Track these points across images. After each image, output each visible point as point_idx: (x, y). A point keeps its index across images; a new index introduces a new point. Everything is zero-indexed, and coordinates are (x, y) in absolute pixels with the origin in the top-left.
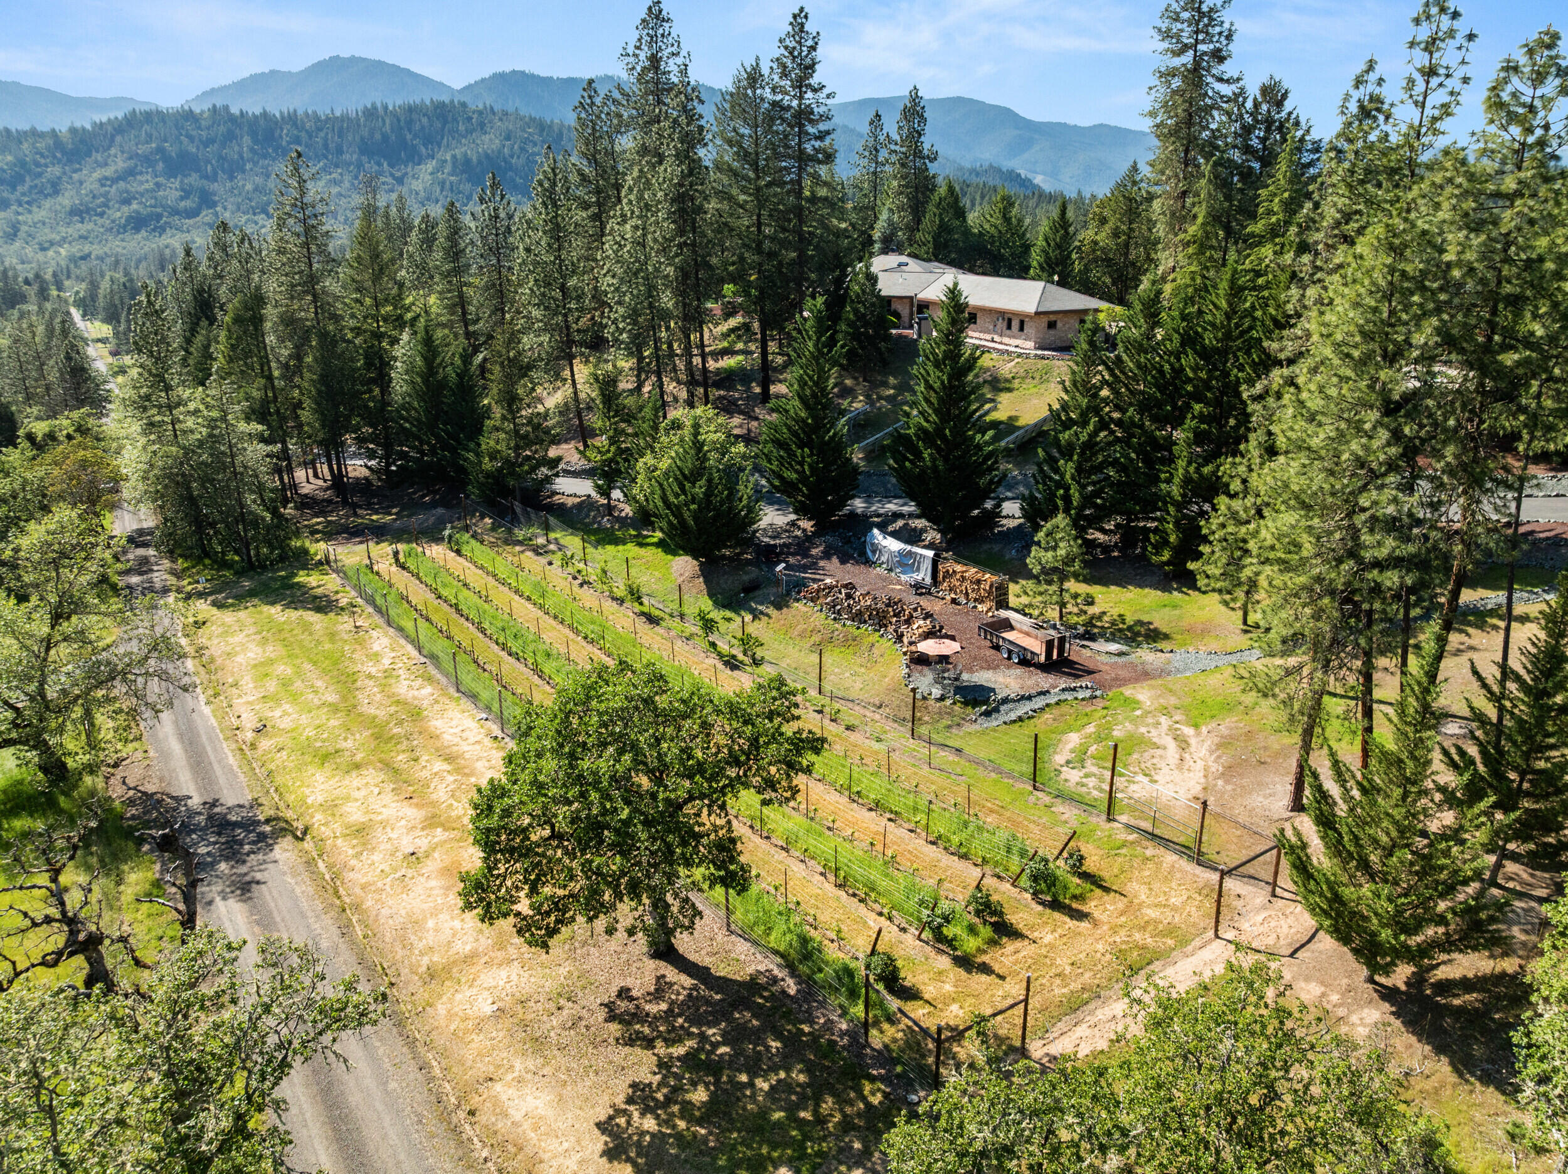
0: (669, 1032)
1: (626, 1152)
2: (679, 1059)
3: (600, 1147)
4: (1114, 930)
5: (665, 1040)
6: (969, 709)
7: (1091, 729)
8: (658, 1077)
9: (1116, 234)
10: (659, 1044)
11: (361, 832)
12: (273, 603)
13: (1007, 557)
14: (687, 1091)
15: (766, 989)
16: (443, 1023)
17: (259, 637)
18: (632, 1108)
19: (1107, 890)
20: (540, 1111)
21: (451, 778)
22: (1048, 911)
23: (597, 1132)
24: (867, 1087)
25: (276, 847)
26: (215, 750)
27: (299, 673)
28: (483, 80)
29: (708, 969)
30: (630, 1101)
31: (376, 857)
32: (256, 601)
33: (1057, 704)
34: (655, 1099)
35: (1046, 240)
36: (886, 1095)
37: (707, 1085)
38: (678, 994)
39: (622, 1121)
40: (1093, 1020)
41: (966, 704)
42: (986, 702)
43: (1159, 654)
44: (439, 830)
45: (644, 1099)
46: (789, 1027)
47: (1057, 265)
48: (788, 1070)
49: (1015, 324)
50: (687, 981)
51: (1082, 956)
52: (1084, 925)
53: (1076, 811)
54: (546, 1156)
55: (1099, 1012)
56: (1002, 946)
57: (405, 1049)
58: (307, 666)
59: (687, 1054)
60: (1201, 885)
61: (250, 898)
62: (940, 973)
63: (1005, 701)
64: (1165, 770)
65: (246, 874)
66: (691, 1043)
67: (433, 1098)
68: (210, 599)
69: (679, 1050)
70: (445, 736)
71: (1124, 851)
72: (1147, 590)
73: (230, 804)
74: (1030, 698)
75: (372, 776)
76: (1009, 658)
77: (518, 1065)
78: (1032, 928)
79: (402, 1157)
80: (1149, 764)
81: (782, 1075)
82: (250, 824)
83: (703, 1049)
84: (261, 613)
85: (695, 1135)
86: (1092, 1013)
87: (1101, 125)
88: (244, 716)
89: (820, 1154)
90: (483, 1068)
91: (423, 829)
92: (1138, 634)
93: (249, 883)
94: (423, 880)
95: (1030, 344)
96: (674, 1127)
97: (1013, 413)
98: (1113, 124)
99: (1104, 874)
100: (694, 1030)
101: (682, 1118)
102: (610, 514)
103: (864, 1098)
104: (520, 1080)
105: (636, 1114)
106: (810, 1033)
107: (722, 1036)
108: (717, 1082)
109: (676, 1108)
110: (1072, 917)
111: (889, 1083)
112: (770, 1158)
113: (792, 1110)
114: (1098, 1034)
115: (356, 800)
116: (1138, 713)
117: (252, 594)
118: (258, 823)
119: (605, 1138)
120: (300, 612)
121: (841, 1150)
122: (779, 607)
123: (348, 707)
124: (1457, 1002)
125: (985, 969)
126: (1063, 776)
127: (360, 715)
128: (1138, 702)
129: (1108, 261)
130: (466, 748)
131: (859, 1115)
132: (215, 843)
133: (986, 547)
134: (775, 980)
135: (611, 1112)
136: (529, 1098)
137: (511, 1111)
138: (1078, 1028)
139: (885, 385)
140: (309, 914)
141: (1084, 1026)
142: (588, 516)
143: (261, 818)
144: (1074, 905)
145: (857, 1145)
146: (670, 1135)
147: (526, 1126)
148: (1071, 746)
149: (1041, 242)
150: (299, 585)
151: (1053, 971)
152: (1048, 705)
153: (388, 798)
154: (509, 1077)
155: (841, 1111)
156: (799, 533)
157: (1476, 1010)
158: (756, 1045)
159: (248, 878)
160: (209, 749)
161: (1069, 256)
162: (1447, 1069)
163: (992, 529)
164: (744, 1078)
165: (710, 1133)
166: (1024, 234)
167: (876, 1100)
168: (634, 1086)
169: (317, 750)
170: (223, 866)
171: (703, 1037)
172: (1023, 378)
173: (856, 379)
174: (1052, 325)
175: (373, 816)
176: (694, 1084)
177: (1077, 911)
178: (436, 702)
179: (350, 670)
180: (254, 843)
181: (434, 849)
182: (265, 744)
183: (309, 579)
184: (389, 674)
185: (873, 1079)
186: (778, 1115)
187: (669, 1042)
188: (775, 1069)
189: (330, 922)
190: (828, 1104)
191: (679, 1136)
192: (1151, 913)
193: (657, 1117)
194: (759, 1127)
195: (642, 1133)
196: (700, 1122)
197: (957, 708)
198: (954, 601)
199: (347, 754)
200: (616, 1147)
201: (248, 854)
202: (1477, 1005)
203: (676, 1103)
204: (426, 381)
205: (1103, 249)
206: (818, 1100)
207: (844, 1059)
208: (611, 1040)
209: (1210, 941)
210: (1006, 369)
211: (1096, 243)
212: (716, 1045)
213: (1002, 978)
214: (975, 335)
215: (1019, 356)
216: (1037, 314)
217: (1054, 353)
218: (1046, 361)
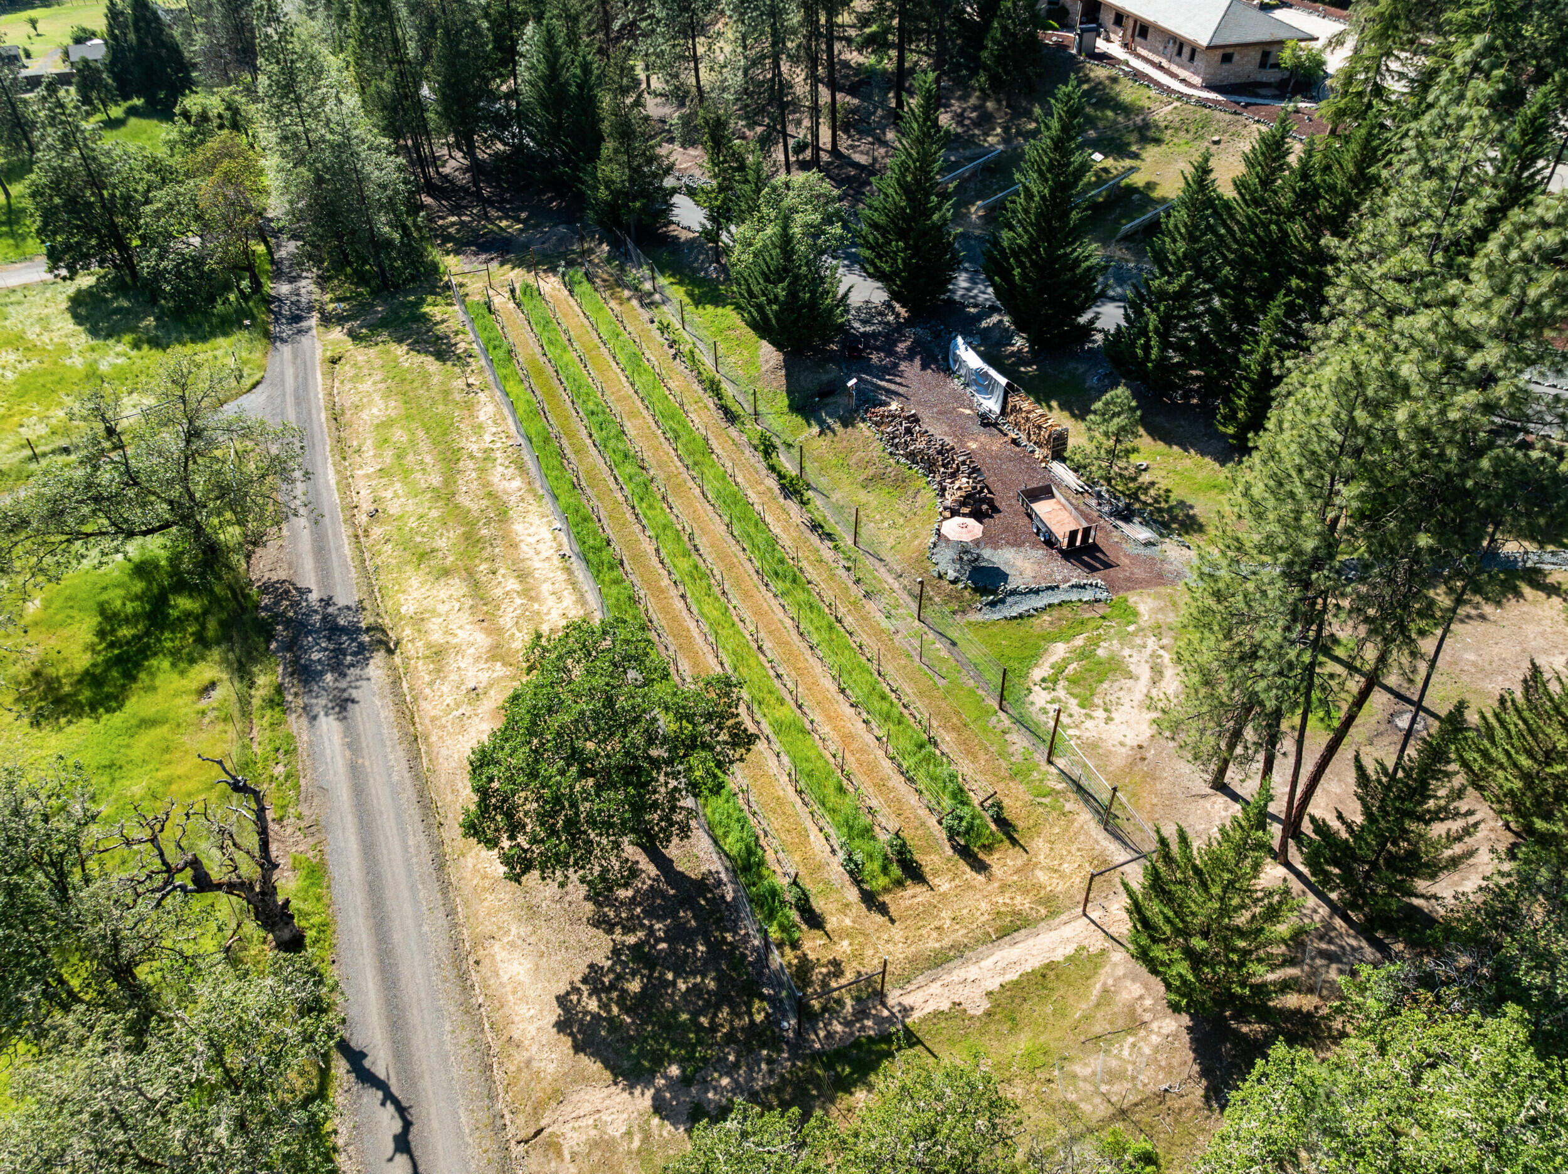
0: (628, 919)
1: (571, 1027)
2: (629, 948)
3: (554, 1019)
4: (1003, 888)
5: (623, 927)
6: (977, 597)
7: (1079, 641)
8: (610, 962)
10: (618, 930)
11: (438, 655)
12: (400, 341)
13: (1087, 385)
14: (628, 980)
15: (711, 891)
16: (469, 876)
17: (383, 386)
18: (583, 987)
19: (1014, 842)
20: (521, 978)
21: (518, 601)
22: (957, 857)
23: (555, 1003)
24: (757, 1004)
25: (371, 661)
26: (335, 535)
27: (413, 443)
29: (672, 861)
30: (584, 981)
31: (445, 689)
32: (385, 335)
33: (1060, 605)
34: (603, 983)
36: (768, 1015)
37: (643, 976)
38: (644, 883)
39: (574, 998)
40: (947, 978)
41: (976, 590)
42: (994, 592)
43: (1185, 550)
44: (499, 664)
45: (595, 981)
46: (717, 934)
48: (704, 976)
49: (1186, 51)
50: (652, 870)
51: (965, 911)
52: (981, 878)
53: (1026, 744)
54: (516, 1019)
55: (955, 972)
56: (905, 888)
57: (439, 895)
58: (421, 434)
59: (636, 945)
60: (1096, 853)
61: (345, 718)
62: (847, 905)
63: (1013, 592)
64: (1126, 707)
65: (344, 690)
66: (641, 934)
67: (452, 945)
68: (348, 325)
69: (631, 940)
70: (523, 546)
71: (1046, 800)
72: (1207, 459)
73: (340, 605)
74: (1037, 592)
75: (456, 587)
76: (1038, 534)
77: (514, 931)
78: (935, 874)
79: (423, 995)
80: (1113, 698)
81: (699, 979)
82: (353, 631)
83: (648, 942)
84: (388, 352)
85: (622, 1022)
86: (949, 972)
88: (362, 492)
89: (704, 1059)
90: (489, 927)
91: (487, 661)
92: (1174, 519)
93: (347, 700)
94: (477, 720)
95: (1197, 80)
96: (609, 1011)
97: (1154, 179)
99: (1020, 824)
100: (646, 922)
101: (618, 1004)
102: (718, 262)
103: (751, 1015)
104: (512, 944)
105: (586, 994)
106: (731, 943)
107: (665, 932)
108: (650, 977)
109: (615, 995)
110: (972, 867)
111: (774, 1007)
112: (668, 1055)
113: (695, 1015)
114: (947, 994)
115: (440, 615)
116: (1131, 628)
117: (383, 323)
118: (359, 630)
119: (559, 1011)
120: (422, 358)
121: (719, 1060)
122: (846, 424)
123: (446, 495)
124: (1245, 1029)
125: (883, 909)
126: (1031, 698)
127: (457, 507)
128: (1136, 614)
130: (537, 565)
131: (743, 1029)
132: (326, 649)
133: (1071, 365)
134: (719, 883)
135: (569, 988)
136: (516, 963)
137: (501, 972)
138: (933, 985)
139: (1028, 114)
140: (388, 743)
141: (939, 983)
142: (697, 259)
143: (363, 625)
144: (981, 855)
145: (731, 1058)
146: (605, 1019)
147: (509, 988)
148: (1054, 659)
150: (425, 318)
151: (937, 923)
152: (1050, 605)
153: (465, 616)
154: (505, 940)
155: (731, 1022)
156: (891, 318)
157: (1256, 1040)
158: (687, 946)
159: (346, 695)
160: (330, 532)
162: (1200, 1092)
163: (1083, 344)
164: (670, 976)
165: (633, 1022)
167: (759, 1018)
168: (591, 966)
169: (417, 546)
170: (329, 677)
171: (651, 931)
172: (1177, 130)
173: (999, 102)
174: (1227, 58)
175: (450, 638)
176: (634, 974)
177: (981, 862)
178: (522, 500)
179: (456, 446)
180: (354, 654)
181: (491, 685)
182: (377, 531)
183: (434, 309)
184: (488, 455)
185: (762, 997)
186: (684, 1017)
187: (627, 931)
188: (694, 973)
189: (402, 754)
190: (724, 1013)
191: (611, 1020)
192: (1041, 876)
193: (600, 1000)
194: (669, 1026)
195: (586, 1013)
196: (628, 1011)
197: (966, 593)
198: (1015, 442)
199: (440, 554)
200: (566, 1020)
201: (349, 667)
202: (1260, 1036)
203: (616, 989)
204: (548, 86)
206: (718, 1008)
207: (748, 974)
208: (584, 919)
209: (1078, 917)
210: (1162, 113)
212: (659, 940)
213: (892, 921)
214: (1144, 52)
215: (1178, 99)
216: (1208, 48)
217: (1220, 98)
218: (1207, 111)
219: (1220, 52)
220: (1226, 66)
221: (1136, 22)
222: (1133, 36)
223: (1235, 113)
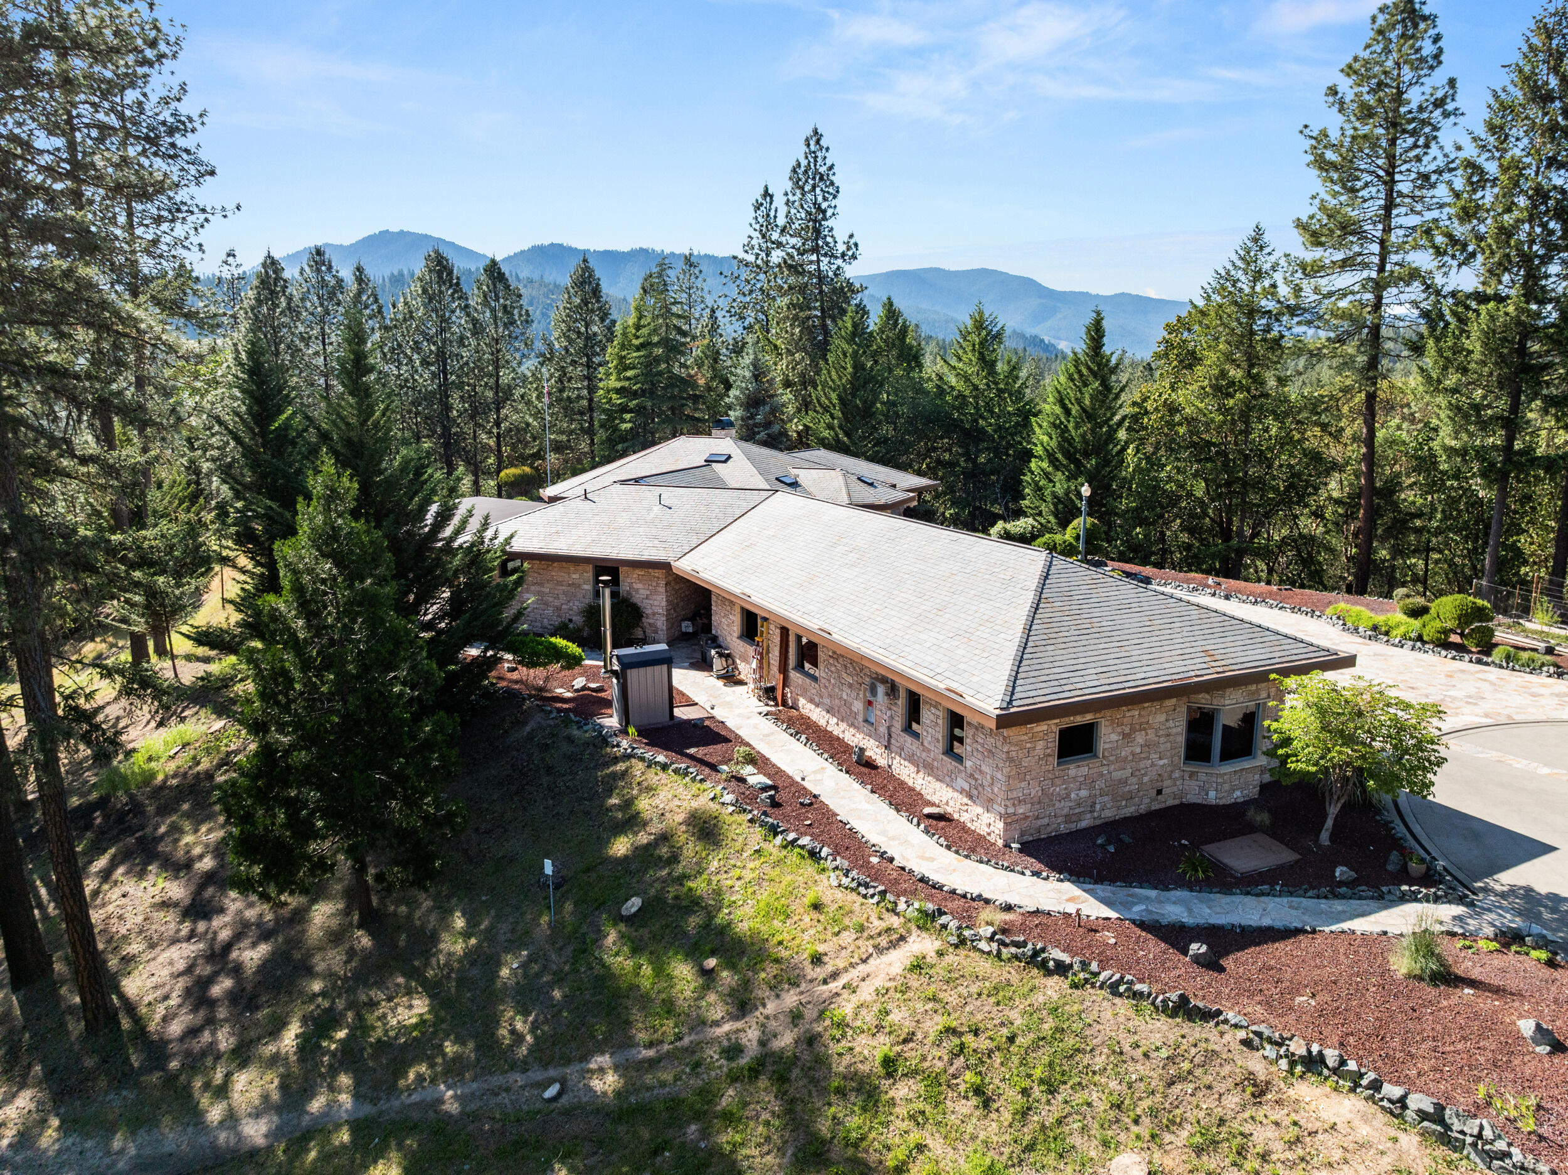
9: (1222, 388)
28: (522, 252)
35: (1061, 401)
47: (1087, 455)
49: (932, 725)
87: (1123, 294)
98: (1134, 293)
129: (1200, 449)
149: (1049, 407)
161: (1111, 435)
166: (1020, 391)
174: (1076, 749)
205: (1189, 421)
210: (869, 991)
211: (1173, 408)
214: (818, 715)
215: (927, 920)
216: (1006, 721)
217: (1094, 909)
218: (1053, 988)
219: (1050, 729)
220: (1078, 769)
221: (785, 631)
222: (784, 669)
223: (1183, 1009)
